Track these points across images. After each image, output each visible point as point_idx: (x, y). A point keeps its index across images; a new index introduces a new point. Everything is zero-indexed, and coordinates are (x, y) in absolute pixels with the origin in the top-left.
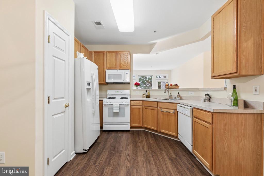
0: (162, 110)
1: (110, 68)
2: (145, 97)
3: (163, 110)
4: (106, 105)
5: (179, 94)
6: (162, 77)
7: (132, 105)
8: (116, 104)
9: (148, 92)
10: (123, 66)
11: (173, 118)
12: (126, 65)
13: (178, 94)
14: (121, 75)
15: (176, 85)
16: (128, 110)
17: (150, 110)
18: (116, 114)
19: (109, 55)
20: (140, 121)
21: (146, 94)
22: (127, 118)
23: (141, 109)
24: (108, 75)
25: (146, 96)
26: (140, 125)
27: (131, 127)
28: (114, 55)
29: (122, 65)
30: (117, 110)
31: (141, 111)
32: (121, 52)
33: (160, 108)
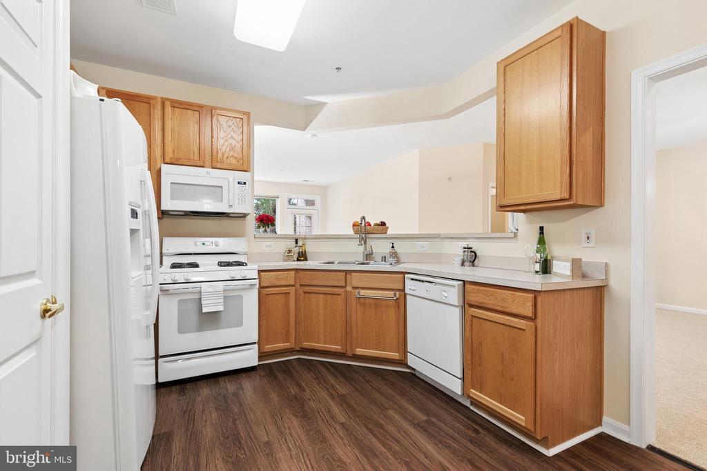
0: (359, 293)
1: (179, 159)
2: (296, 259)
3: (363, 293)
4: (170, 292)
5: (393, 247)
6: (301, 204)
7: (263, 284)
8: (211, 286)
9: (300, 243)
10: (227, 158)
11: (392, 314)
12: (235, 155)
13: (390, 249)
14: (222, 187)
15: (381, 225)
16: (251, 302)
17: (322, 296)
18: (210, 320)
19: (173, 114)
20: (288, 333)
21: (296, 250)
22: (249, 329)
23: (292, 295)
24: (171, 183)
25: (296, 256)
26: (287, 345)
27: (262, 356)
28: (192, 116)
29: (223, 154)
30: (216, 304)
31: (291, 299)
32: (218, 111)
33: (355, 288)
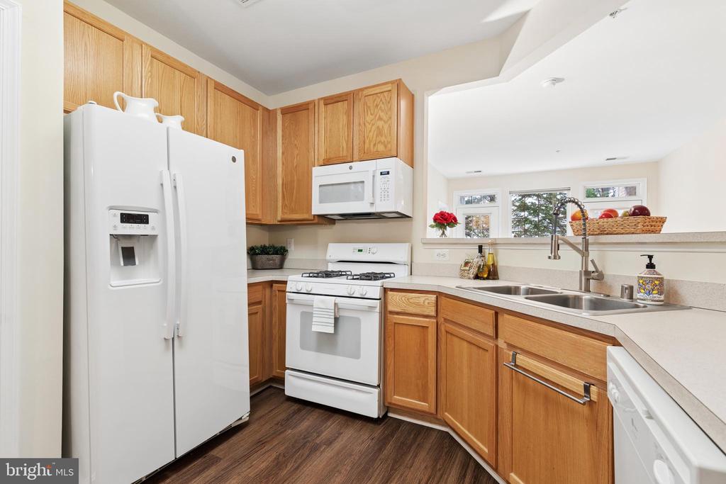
0: (514, 356)
1: (330, 159)
2: (472, 276)
3: (522, 360)
4: (295, 302)
5: (651, 266)
6: (621, 193)
7: (390, 308)
8: (323, 301)
10: (375, 145)
12: (383, 139)
14: (363, 182)
16: (370, 330)
17: (465, 344)
18: (327, 342)
19: (326, 112)
20: (425, 387)
22: (368, 366)
23: (432, 331)
24: (320, 186)
25: (474, 271)
26: (423, 405)
28: (342, 107)
29: (370, 142)
30: (326, 324)
31: (430, 337)
32: (365, 92)
33: (510, 346)
